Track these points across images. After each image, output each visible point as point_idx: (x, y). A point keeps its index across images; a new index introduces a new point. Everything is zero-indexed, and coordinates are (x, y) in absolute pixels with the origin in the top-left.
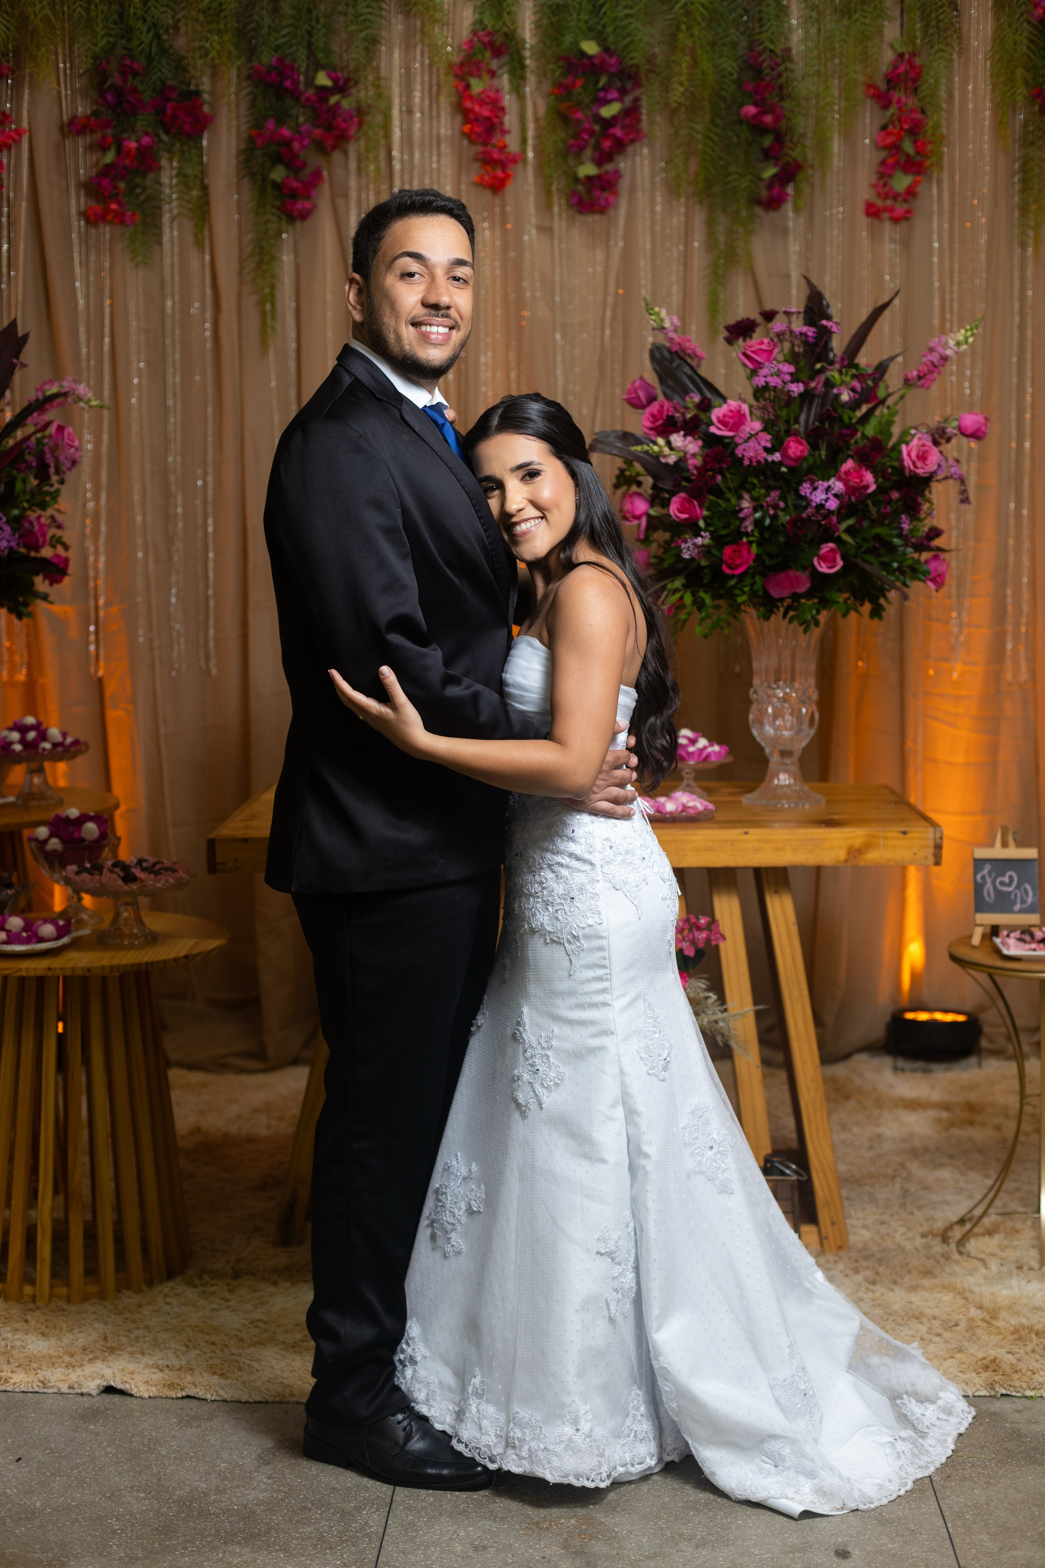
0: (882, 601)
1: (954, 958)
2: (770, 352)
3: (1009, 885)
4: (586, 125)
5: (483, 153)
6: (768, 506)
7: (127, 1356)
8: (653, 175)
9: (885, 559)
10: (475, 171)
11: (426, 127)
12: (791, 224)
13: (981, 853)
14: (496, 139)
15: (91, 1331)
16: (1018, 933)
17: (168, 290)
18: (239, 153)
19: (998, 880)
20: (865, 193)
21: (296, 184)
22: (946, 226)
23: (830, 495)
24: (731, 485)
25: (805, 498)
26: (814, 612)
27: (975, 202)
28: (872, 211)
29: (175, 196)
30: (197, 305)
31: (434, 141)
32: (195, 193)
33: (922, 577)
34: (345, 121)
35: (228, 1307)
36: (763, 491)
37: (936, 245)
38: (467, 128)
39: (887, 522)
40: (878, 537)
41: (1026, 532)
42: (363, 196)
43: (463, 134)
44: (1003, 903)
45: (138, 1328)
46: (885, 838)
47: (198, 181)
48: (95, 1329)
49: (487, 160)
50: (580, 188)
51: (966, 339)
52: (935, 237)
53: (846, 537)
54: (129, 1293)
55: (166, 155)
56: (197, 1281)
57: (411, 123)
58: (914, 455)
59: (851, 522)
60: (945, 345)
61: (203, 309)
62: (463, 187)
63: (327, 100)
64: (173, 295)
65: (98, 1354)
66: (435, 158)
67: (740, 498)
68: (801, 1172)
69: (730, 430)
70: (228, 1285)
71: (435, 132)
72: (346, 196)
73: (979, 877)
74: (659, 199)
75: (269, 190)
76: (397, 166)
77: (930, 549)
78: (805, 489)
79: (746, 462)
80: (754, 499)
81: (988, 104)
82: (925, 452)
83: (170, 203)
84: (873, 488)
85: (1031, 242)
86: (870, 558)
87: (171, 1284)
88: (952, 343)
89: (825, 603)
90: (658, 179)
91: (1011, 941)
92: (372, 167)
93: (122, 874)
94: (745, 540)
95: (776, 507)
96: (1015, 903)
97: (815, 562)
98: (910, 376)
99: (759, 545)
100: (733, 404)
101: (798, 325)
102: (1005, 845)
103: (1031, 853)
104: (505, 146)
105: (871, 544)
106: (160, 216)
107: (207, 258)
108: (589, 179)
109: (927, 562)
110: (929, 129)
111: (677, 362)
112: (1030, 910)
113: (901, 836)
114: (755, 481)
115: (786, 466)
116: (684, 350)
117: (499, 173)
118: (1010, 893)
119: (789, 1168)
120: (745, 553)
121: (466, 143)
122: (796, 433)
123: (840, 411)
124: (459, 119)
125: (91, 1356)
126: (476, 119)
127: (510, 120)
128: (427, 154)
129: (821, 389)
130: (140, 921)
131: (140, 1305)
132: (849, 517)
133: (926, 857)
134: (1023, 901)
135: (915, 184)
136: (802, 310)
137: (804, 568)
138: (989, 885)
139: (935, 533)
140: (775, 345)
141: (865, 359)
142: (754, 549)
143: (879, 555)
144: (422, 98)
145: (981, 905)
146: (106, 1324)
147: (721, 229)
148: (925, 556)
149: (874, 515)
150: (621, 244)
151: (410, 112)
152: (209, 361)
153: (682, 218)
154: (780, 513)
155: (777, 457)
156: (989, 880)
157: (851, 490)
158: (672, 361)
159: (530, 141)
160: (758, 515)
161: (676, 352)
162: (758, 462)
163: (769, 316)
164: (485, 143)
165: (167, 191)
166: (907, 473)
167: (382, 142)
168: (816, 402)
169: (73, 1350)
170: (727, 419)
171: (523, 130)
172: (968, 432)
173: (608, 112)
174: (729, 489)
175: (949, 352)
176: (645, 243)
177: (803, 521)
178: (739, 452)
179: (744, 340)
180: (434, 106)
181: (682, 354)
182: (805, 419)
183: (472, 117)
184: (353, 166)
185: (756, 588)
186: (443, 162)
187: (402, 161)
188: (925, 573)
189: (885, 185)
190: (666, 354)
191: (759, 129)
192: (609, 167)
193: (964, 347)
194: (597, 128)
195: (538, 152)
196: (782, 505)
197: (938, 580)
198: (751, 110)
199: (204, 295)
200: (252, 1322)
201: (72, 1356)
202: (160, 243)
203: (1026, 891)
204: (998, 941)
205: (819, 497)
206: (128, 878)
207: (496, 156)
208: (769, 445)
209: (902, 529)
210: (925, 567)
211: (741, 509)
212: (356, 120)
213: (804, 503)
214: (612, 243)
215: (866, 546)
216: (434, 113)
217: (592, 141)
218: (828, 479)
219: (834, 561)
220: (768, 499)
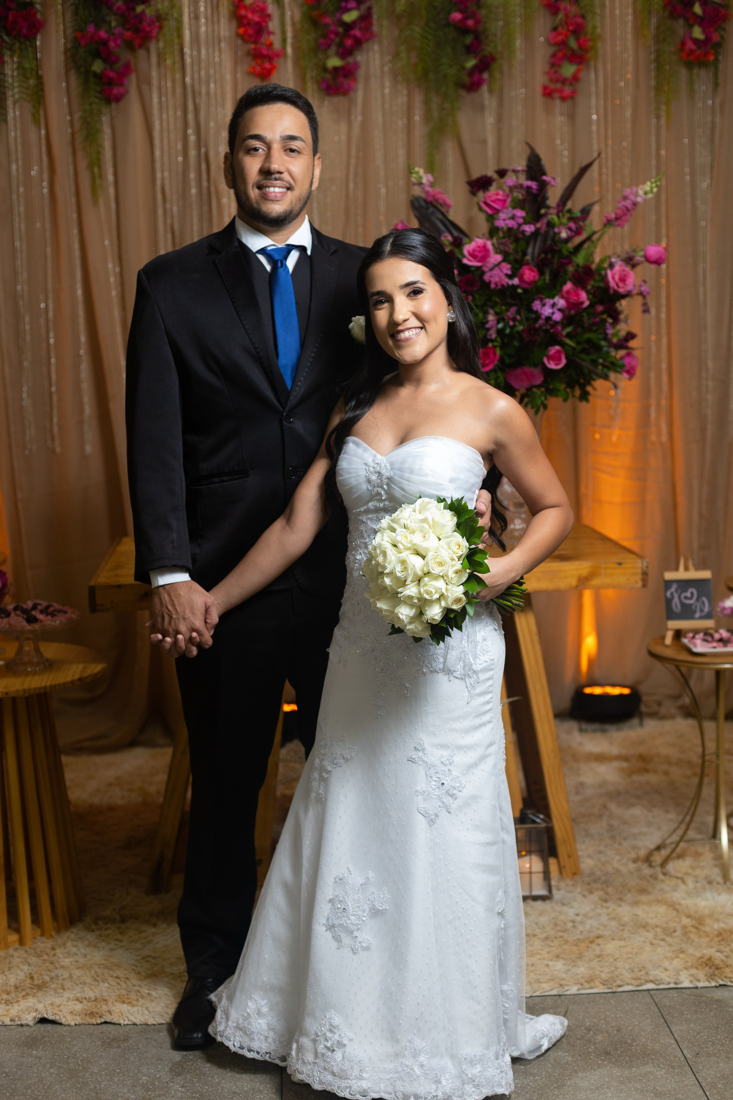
0: (589, 389)
1: (652, 655)
2: (504, 201)
3: (691, 598)
4: (332, 28)
5: (255, 49)
6: (509, 318)
7: (52, 992)
8: (382, 65)
9: (594, 357)
10: (247, 64)
11: (210, 29)
12: (487, 102)
13: (669, 576)
14: (264, 39)
15: (19, 972)
16: (701, 635)
17: (13, 157)
18: (66, 51)
19: (683, 595)
20: (540, 79)
21: (112, 74)
22: (602, 102)
23: (555, 310)
24: (479, 303)
25: (536, 312)
26: (543, 398)
27: (622, 84)
28: (548, 93)
29: (16, 84)
30: (36, 168)
31: (216, 40)
32: (32, 82)
33: (619, 369)
34: (149, 25)
35: (122, 947)
36: (504, 308)
37: (594, 117)
38: (241, 31)
39: (594, 328)
40: (589, 341)
41: (664, 331)
42: (163, 83)
43: (239, 35)
44: (687, 612)
45: (56, 968)
46: (605, 568)
47: (34, 73)
48: (22, 970)
49: (257, 55)
50: (328, 76)
51: (652, 189)
52: (594, 110)
53: (568, 341)
54: (43, 939)
55: (8, 52)
56: (94, 927)
57: (198, 27)
58: (617, 278)
59: (569, 329)
60: (637, 195)
61: (41, 171)
62: (239, 75)
63: (134, 9)
64: (17, 161)
65: (28, 991)
66: (217, 54)
67: (486, 313)
68: (547, 820)
69: (479, 261)
70: (119, 928)
71: (216, 33)
72: (149, 83)
73: (668, 594)
74: (387, 84)
75: (92, 80)
76: (188, 60)
77: (627, 348)
78: (536, 305)
79: (493, 286)
80: (497, 314)
81: (630, 11)
82: (625, 276)
83: (13, 90)
84: (587, 303)
85: (663, 113)
86: (583, 356)
87: (74, 930)
88: (641, 192)
89: (551, 392)
90: (386, 69)
91: (698, 642)
92: (169, 62)
93: (25, 617)
94: (490, 345)
95: (514, 319)
96: (695, 612)
97: (545, 360)
98: (609, 217)
99: (501, 348)
100: (480, 241)
101: (523, 180)
102: (686, 569)
103: (706, 574)
104: (271, 44)
105: (585, 346)
106: (5, 100)
107: (43, 132)
108: (336, 69)
109: (622, 358)
110: (589, 29)
111: (431, 210)
112: (708, 616)
113: (617, 566)
114: (498, 300)
115: (521, 288)
116: (437, 201)
117: (267, 65)
118: (691, 605)
119: (538, 817)
120: (492, 355)
121: (239, 42)
122: (527, 264)
123: (560, 245)
124: (234, 24)
125: (24, 993)
126: (249, 24)
127: (273, 25)
128: (211, 50)
129: (544, 229)
130: (37, 651)
131: (53, 949)
132: (568, 325)
133: (636, 582)
134: (702, 611)
135: (578, 71)
136: (525, 168)
137: (536, 365)
138: (676, 600)
139: (630, 336)
140: (508, 196)
141: (576, 205)
142: (498, 352)
143: (588, 354)
144: (206, 7)
145: (671, 615)
146: (29, 965)
147: (434, 106)
148: (622, 353)
149: (586, 325)
150: (360, 118)
151: (197, 18)
152: (47, 211)
153: (405, 99)
154: (517, 323)
155: (516, 281)
156: (676, 596)
157: (571, 305)
158: (427, 209)
159: (289, 41)
160: (500, 326)
161: (431, 203)
162: (502, 285)
163: (502, 173)
164: (255, 42)
165: (10, 80)
166: (611, 292)
167: (176, 41)
168: (540, 239)
169: (9, 988)
170: (476, 253)
171: (284, 33)
172: (653, 258)
173: (350, 17)
174: (477, 306)
175: (639, 200)
176: (377, 117)
177: (536, 330)
178: (486, 277)
179: (484, 192)
180: (215, 13)
181: (434, 203)
182: (532, 252)
183: (245, 21)
184: (154, 59)
185: (499, 381)
186: (223, 56)
187: (192, 56)
188: (622, 367)
189: (556, 72)
190: (423, 203)
191: (462, 30)
192: (350, 60)
193: (650, 196)
194: (340, 30)
195: (296, 49)
196: (518, 317)
197: (631, 372)
198: (457, 16)
199: (41, 160)
200: (143, 958)
201: (8, 993)
202: (6, 121)
203: (703, 603)
204: (685, 641)
205: (547, 311)
206: (31, 620)
207: (265, 52)
208: (509, 272)
209: (606, 334)
210: (620, 362)
211: (487, 322)
212: (157, 24)
213: (533, 316)
214: (353, 117)
215: (579, 348)
216: (215, 19)
217: (337, 40)
218: (553, 297)
219: (560, 359)
220: (509, 314)
